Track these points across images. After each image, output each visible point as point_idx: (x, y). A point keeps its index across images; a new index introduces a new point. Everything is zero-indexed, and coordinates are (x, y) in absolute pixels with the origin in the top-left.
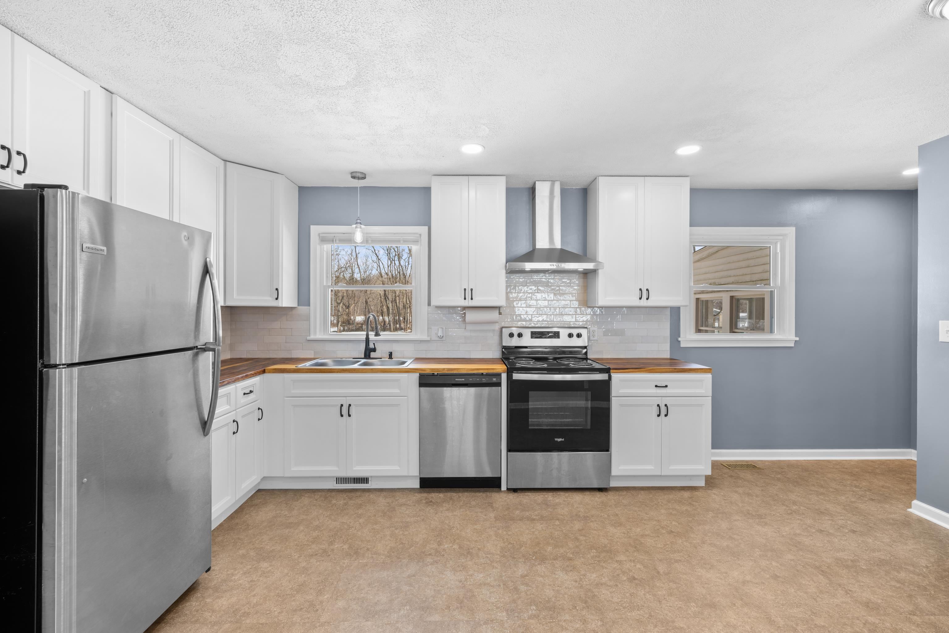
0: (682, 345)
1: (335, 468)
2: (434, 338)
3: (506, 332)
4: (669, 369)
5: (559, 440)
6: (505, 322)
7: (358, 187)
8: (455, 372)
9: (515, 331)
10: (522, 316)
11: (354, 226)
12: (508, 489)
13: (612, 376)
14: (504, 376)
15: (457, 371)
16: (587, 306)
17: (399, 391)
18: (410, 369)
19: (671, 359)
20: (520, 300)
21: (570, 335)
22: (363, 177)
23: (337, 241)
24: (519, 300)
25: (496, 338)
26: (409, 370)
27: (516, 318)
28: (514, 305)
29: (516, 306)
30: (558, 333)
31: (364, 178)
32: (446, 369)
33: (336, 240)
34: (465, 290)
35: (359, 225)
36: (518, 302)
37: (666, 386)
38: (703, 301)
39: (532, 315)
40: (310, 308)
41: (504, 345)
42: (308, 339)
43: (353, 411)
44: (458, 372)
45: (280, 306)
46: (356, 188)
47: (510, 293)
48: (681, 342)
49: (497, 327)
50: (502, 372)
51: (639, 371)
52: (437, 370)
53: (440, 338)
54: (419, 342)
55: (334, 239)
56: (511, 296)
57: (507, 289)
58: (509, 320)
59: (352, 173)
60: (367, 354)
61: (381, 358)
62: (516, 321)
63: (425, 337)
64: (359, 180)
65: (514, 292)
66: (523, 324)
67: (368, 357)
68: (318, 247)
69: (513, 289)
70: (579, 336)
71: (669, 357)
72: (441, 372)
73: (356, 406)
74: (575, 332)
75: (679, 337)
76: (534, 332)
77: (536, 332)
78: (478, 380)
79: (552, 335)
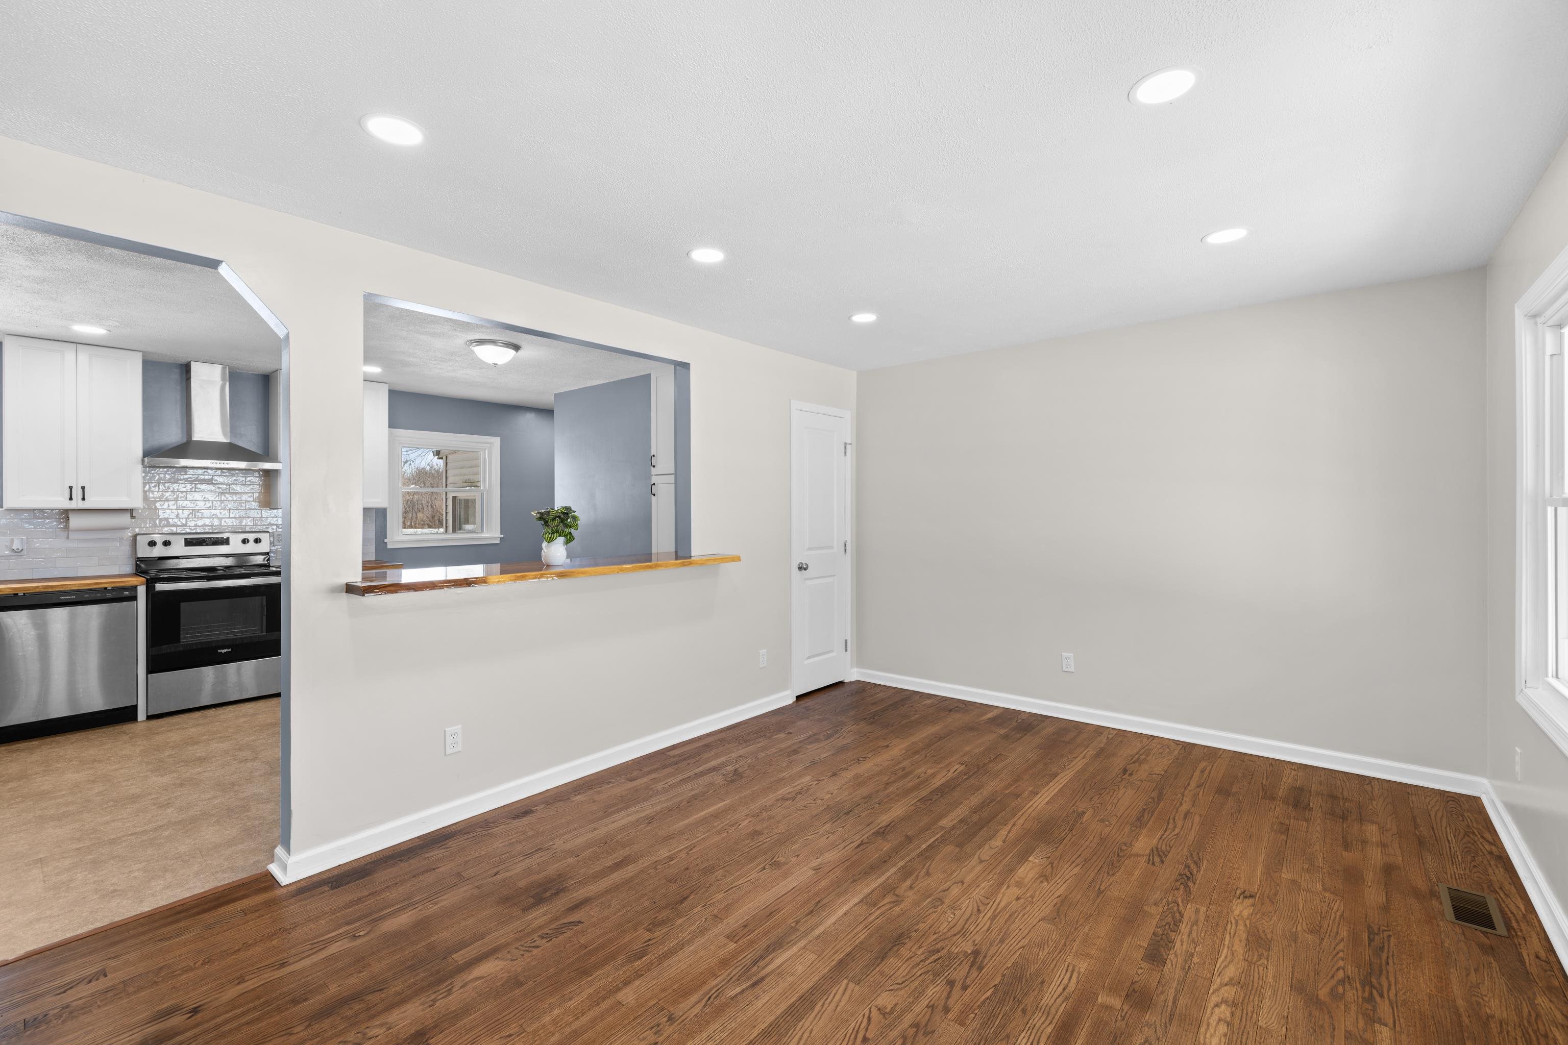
0: (389, 547)
3: (142, 541)
6: (141, 527)
9: (159, 539)
10: (170, 520)
12: (149, 718)
14: (142, 591)
15: (62, 588)
16: (268, 507)
19: (375, 561)
20: (167, 500)
21: (245, 541)
24: (164, 501)
25: (126, 549)
27: (160, 522)
28: (156, 507)
29: (160, 507)
30: (227, 539)
34: (71, 488)
36: (163, 503)
38: (461, 500)
39: (186, 518)
41: (139, 555)
47: (149, 491)
48: (389, 543)
49: (129, 535)
52: (24, 589)
53: (17, 552)
56: (151, 495)
57: (144, 487)
58: (148, 526)
62: (160, 526)
65: (157, 489)
66: (171, 530)
69: (155, 486)
70: (257, 541)
71: (374, 559)
72: (31, 591)
74: (251, 537)
75: (386, 538)
76: (189, 539)
77: (192, 539)
78: (100, 595)
79: (219, 541)
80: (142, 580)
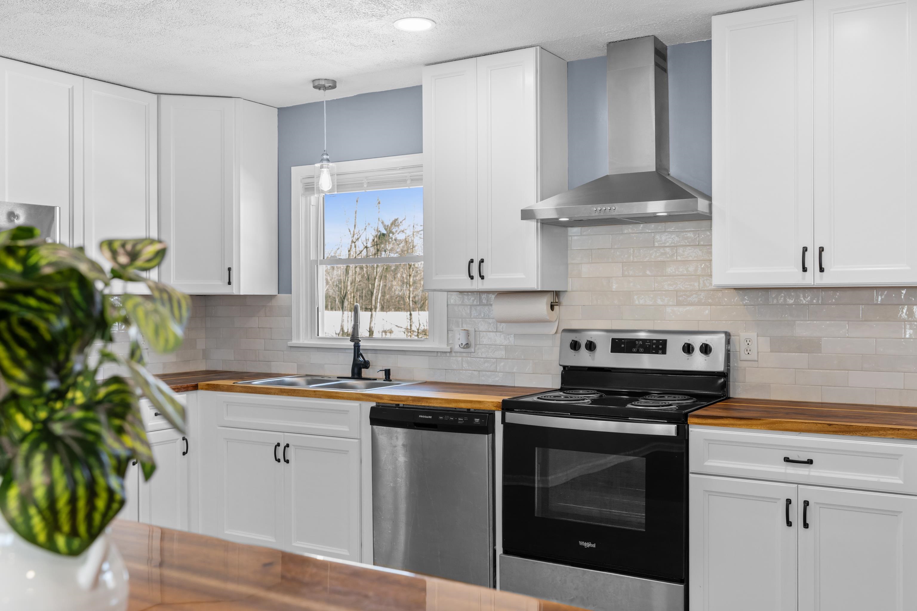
1: (273, 540)
2: (455, 347)
3: (565, 341)
4: (815, 425)
5: (588, 545)
7: (323, 102)
8: (423, 404)
9: (582, 338)
11: (318, 165)
13: (690, 429)
14: (498, 415)
15: (427, 402)
17: (348, 430)
18: (362, 394)
21: (688, 348)
22: (331, 86)
26: (361, 396)
30: (664, 342)
31: (334, 87)
32: (410, 398)
34: (472, 262)
35: (325, 163)
37: (810, 462)
40: (292, 296)
41: (562, 362)
42: (288, 345)
43: (291, 454)
44: (427, 405)
45: (235, 292)
46: (319, 104)
50: (493, 409)
51: (747, 425)
52: (399, 398)
53: (463, 348)
54: (435, 354)
59: (313, 81)
60: (356, 370)
61: (375, 380)
63: (444, 347)
67: (356, 376)
68: (302, 200)
70: (706, 349)
74: (697, 341)
76: (616, 341)
77: (620, 340)
78: (453, 419)
79: (652, 346)
80: (498, 403)
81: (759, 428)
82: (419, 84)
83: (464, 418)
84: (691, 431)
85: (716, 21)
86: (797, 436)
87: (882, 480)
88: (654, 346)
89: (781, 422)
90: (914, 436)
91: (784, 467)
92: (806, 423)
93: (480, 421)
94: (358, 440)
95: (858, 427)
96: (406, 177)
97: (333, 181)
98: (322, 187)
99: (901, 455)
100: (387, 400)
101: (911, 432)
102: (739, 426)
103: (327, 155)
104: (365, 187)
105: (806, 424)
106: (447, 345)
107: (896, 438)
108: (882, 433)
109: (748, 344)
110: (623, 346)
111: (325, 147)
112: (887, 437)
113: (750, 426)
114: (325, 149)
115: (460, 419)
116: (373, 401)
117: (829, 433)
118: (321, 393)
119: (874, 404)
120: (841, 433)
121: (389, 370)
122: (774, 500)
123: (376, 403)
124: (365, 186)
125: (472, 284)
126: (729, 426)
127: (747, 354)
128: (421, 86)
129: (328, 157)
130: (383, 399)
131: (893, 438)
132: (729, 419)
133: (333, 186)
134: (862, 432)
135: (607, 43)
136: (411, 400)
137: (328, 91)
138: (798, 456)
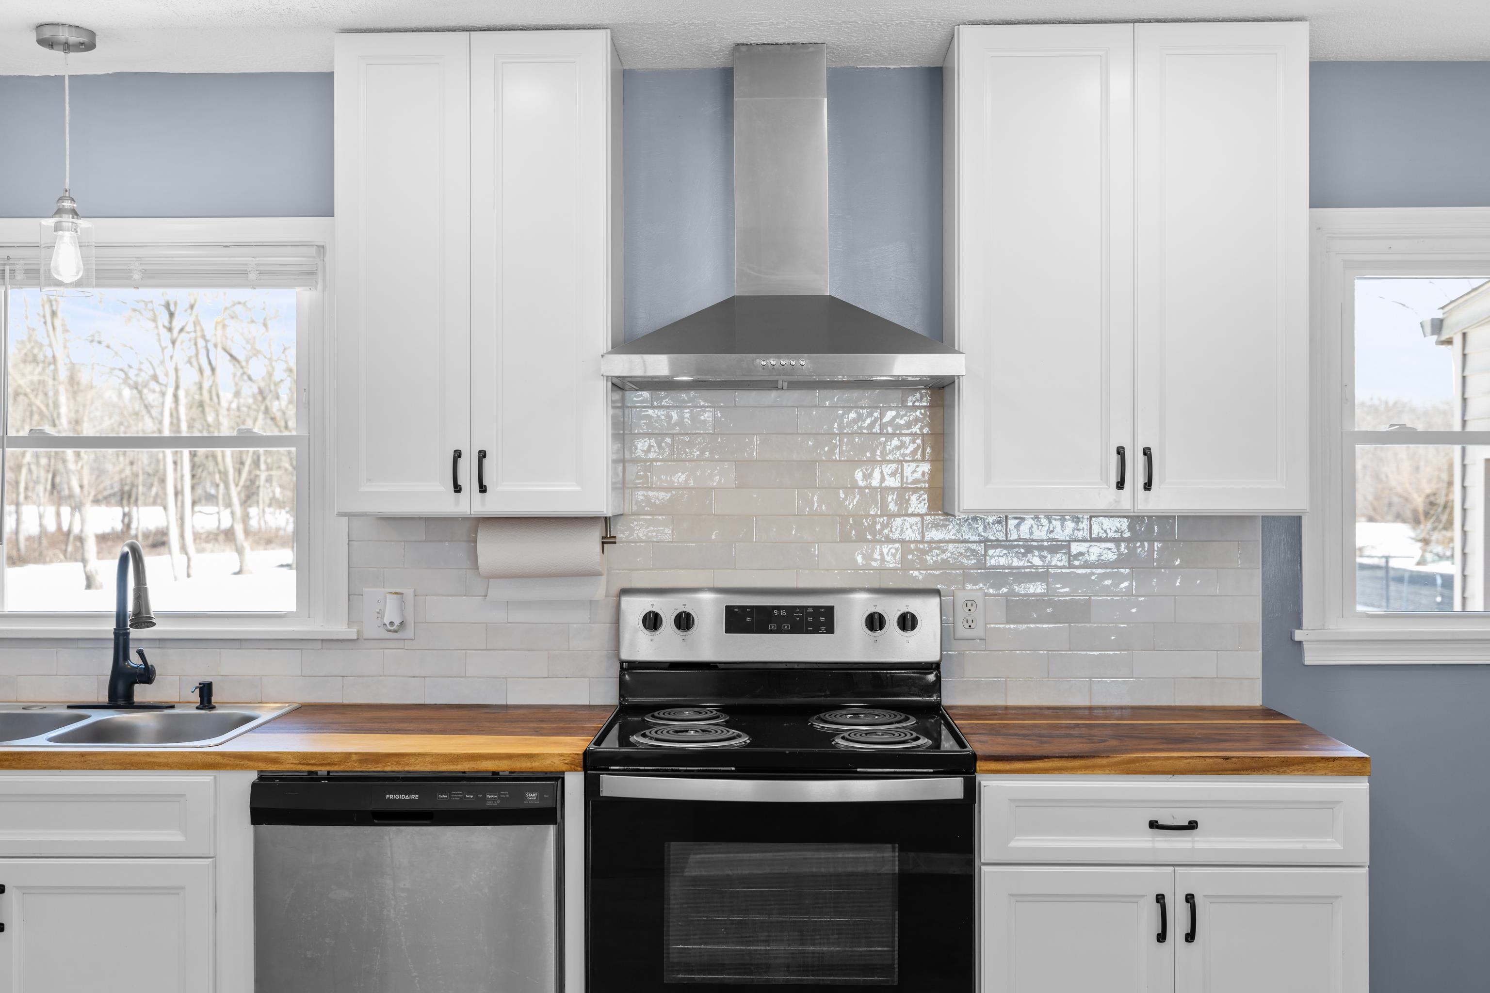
0: (1310, 659)
2: (372, 630)
4: (1202, 760)
6: (628, 571)
7: (64, 76)
8: (386, 769)
9: (667, 606)
11: (50, 222)
13: (983, 783)
14: (574, 783)
15: (398, 763)
16: (942, 510)
17: (180, 838)
18: (223, 755)
19: (1267, 713)
21: (875, 622)
22: (82, 44)
23: (20, 276)
25: (602, 630)
26: (219, 759)
30: (830, 611)
31: (89, 46)
32: (354, 757)
33: (12, 271)
35: (67, 219)
37: (1192, 825)
41: (625, 656)
44: (398, 768)
46: (59, 79)
48: (1306, 646)
49: (599, 590)
50: (563, 767)
51: (1086, 768)
52: (325, 758)
53: (390, 631)
54: (318, 645)
55: (7, 268)
59: (39, 27)
60: (121, 688)
61: (172, 707)
63: (340, 628)
64: (71, 54)
67: (121, 702)
70: (907, 622)
71: (1255, 700)
72: (341, 768)
73: (26, 890)
74: (892, 608)
75: (1300, 626)
76: (735, 610)
77: (743, 608)
78: (472, 797)
79: (807, 619)
80: (576, 756)
81: (1107, 772)
82: (325, 69)
83: (500, 794)
84: (985, 786)
85: (967, 37)
86: (1168, 781)
87: (1310, 846)
88: (810, 619)
89: (1144, 759)
90: (1357, 768)
91: (1150, 839)
92: (1186, 758)
93: (540, 797)
94: (210, 860)
95: (1272, 759)
96: (246, 265)
97: (85, 259)
98: (58, 273)
99: (1338, 802)
100: (292, 764)
101: (1354, 762)
102: (1071, 771)
103: (73, 200)
104: (135, 280)
105: (1188, 761)
106: (348, 624)
107: (1330, 774)
108: (1308, 767)
109: (970, 610)
110: (749, 619)
111: (67, 180)
112: (1319, 774)
113: (1090, 769)
114: (67, 187)
115: (490, 797)
116: (253, 768)
117: (1225, 773)
118: (102, 758)
119: (1173, 704)
120: (1245, 772)
121: (209, 685)
122: (1134, 898)
123: (258, 771)
124: (136, 276)
125: (457, 503)
126: (1053, 771)
127: (968, 627)
128: (333, 73)
129: (75, 205)
130: (281, 763)
131: (1326, 774)
132: (1053, 759)
133: (87, 270)
134: (1277, 767)
135: (733, 44)
136: (356, 762)
137: (73, 55)
138: (1173, 817)
